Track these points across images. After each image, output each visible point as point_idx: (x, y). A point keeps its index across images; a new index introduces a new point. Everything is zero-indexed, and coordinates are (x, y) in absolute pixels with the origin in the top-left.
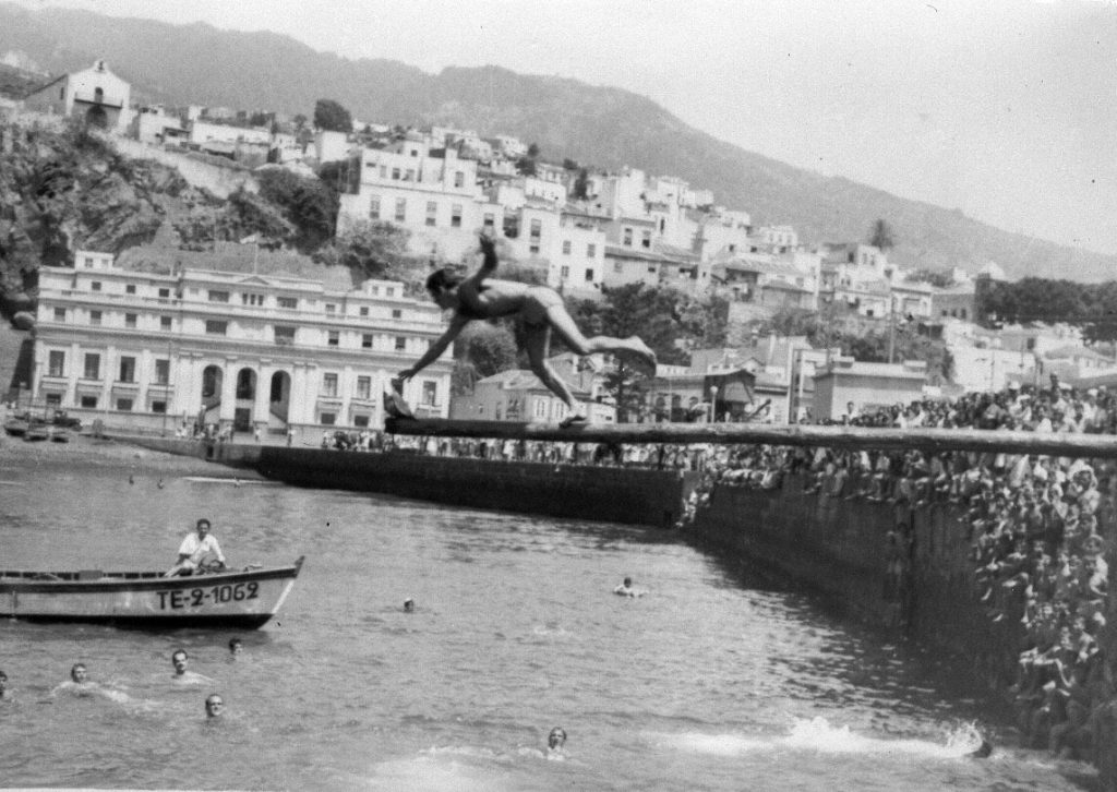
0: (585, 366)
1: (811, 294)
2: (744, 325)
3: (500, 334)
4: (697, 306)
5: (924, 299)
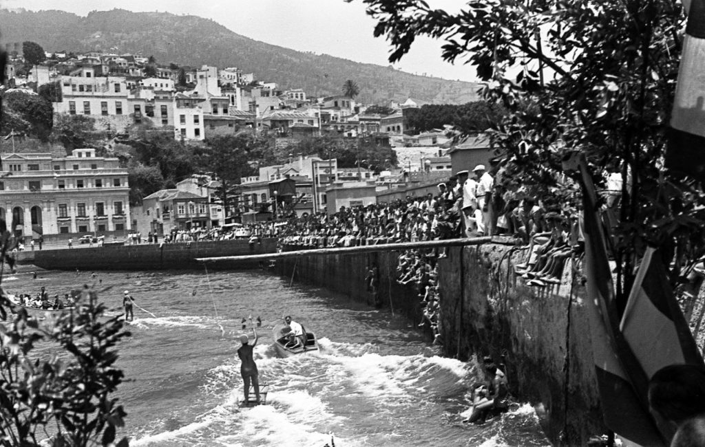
1: (318, 129)
2: (284, 149)
3: (153, 171)
4: (259, 142)
5: (377, 123)
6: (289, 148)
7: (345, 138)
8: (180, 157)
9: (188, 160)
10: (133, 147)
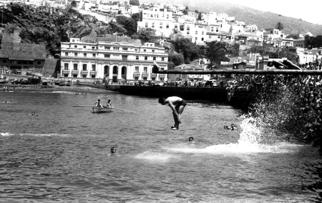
0: (202, 63)
1: (261, 42)
2: (243, 50)
3: (181, 55)
4: (231, 46)
5: (291, 42)
6: (246, 50)
7: (274, 47)
8: (193, 50)
9: (197, 52)
10: (172, 44)
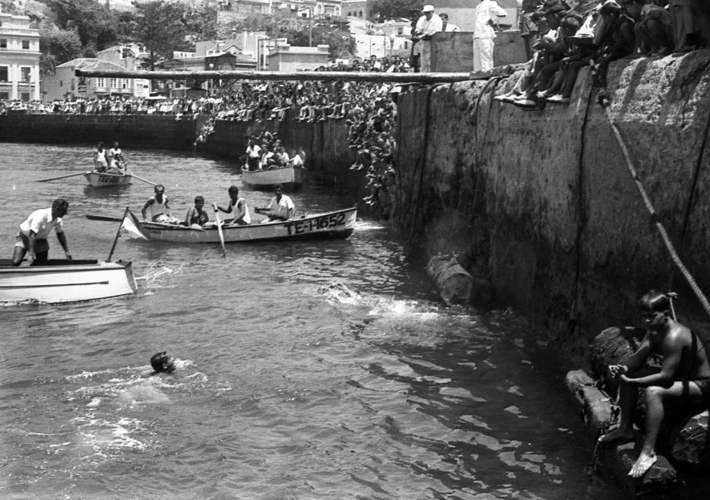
0: (128, 54)
1: (268, 5)
2: (227, 25)
3: (69, 35)
4: (197, 14)
5: (337, 5)
6: (233, 23)
7: (299, 18)
8: (104, 23)
9: (112, 27)
10: (48, 5)
